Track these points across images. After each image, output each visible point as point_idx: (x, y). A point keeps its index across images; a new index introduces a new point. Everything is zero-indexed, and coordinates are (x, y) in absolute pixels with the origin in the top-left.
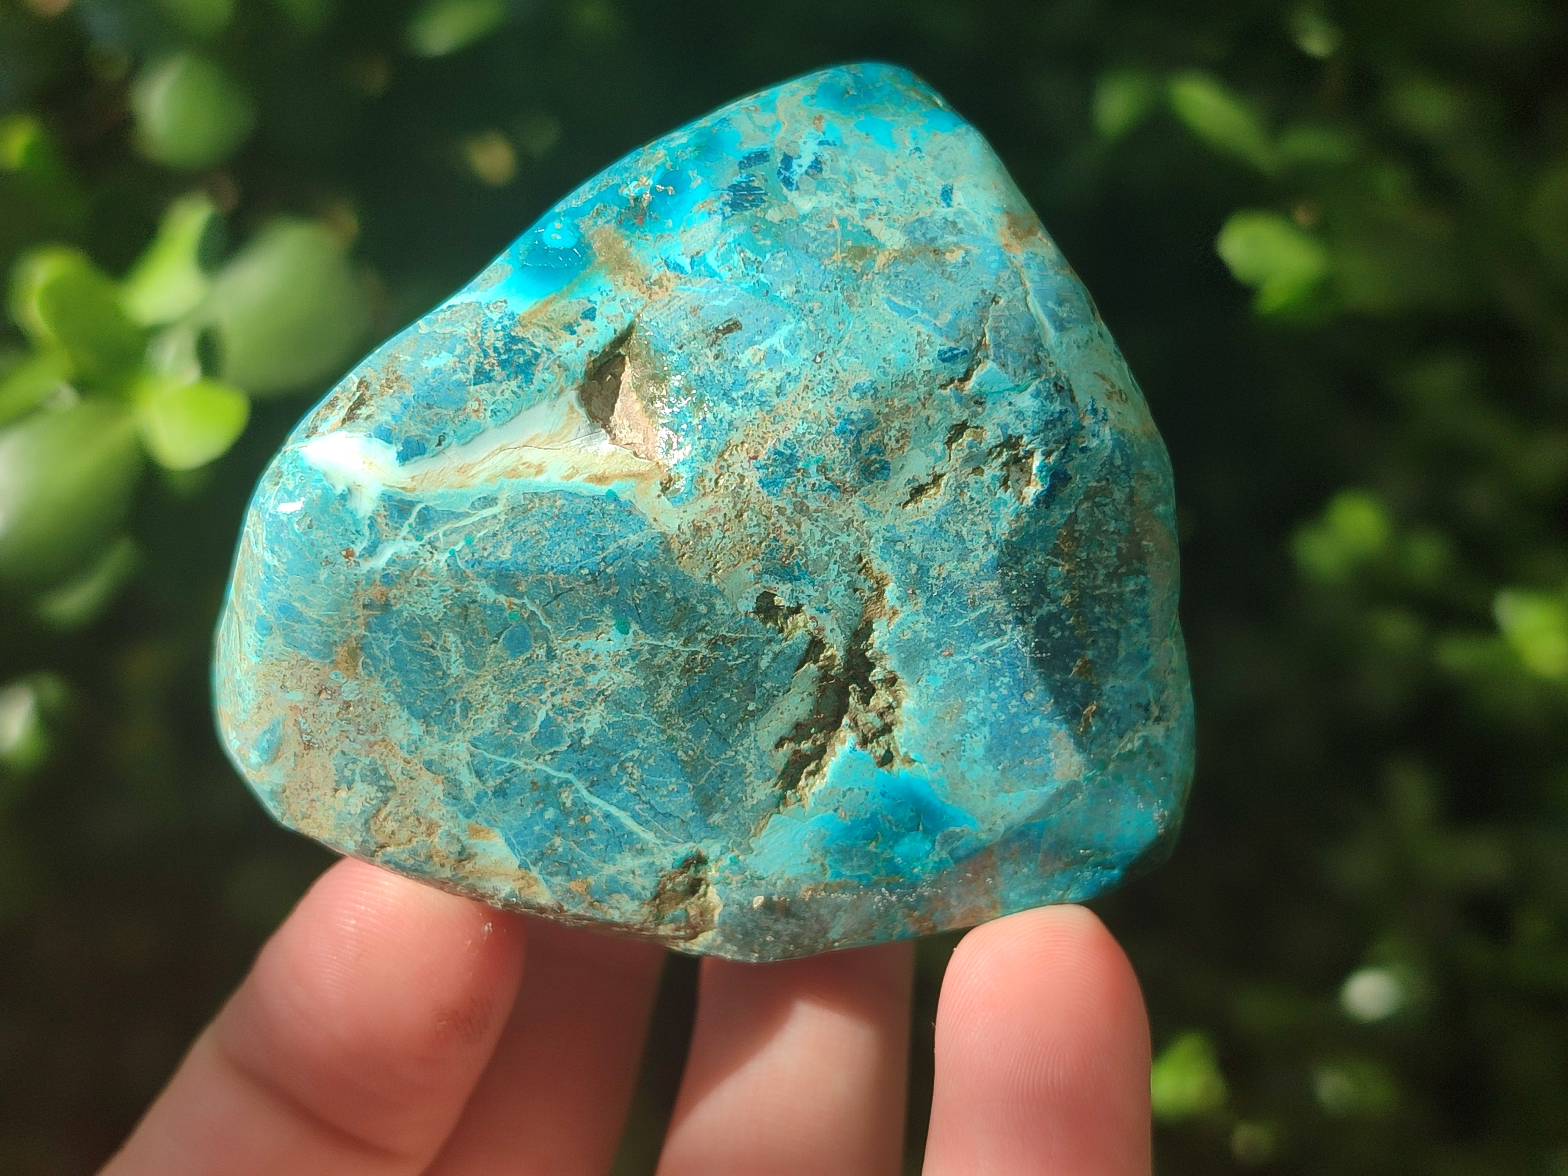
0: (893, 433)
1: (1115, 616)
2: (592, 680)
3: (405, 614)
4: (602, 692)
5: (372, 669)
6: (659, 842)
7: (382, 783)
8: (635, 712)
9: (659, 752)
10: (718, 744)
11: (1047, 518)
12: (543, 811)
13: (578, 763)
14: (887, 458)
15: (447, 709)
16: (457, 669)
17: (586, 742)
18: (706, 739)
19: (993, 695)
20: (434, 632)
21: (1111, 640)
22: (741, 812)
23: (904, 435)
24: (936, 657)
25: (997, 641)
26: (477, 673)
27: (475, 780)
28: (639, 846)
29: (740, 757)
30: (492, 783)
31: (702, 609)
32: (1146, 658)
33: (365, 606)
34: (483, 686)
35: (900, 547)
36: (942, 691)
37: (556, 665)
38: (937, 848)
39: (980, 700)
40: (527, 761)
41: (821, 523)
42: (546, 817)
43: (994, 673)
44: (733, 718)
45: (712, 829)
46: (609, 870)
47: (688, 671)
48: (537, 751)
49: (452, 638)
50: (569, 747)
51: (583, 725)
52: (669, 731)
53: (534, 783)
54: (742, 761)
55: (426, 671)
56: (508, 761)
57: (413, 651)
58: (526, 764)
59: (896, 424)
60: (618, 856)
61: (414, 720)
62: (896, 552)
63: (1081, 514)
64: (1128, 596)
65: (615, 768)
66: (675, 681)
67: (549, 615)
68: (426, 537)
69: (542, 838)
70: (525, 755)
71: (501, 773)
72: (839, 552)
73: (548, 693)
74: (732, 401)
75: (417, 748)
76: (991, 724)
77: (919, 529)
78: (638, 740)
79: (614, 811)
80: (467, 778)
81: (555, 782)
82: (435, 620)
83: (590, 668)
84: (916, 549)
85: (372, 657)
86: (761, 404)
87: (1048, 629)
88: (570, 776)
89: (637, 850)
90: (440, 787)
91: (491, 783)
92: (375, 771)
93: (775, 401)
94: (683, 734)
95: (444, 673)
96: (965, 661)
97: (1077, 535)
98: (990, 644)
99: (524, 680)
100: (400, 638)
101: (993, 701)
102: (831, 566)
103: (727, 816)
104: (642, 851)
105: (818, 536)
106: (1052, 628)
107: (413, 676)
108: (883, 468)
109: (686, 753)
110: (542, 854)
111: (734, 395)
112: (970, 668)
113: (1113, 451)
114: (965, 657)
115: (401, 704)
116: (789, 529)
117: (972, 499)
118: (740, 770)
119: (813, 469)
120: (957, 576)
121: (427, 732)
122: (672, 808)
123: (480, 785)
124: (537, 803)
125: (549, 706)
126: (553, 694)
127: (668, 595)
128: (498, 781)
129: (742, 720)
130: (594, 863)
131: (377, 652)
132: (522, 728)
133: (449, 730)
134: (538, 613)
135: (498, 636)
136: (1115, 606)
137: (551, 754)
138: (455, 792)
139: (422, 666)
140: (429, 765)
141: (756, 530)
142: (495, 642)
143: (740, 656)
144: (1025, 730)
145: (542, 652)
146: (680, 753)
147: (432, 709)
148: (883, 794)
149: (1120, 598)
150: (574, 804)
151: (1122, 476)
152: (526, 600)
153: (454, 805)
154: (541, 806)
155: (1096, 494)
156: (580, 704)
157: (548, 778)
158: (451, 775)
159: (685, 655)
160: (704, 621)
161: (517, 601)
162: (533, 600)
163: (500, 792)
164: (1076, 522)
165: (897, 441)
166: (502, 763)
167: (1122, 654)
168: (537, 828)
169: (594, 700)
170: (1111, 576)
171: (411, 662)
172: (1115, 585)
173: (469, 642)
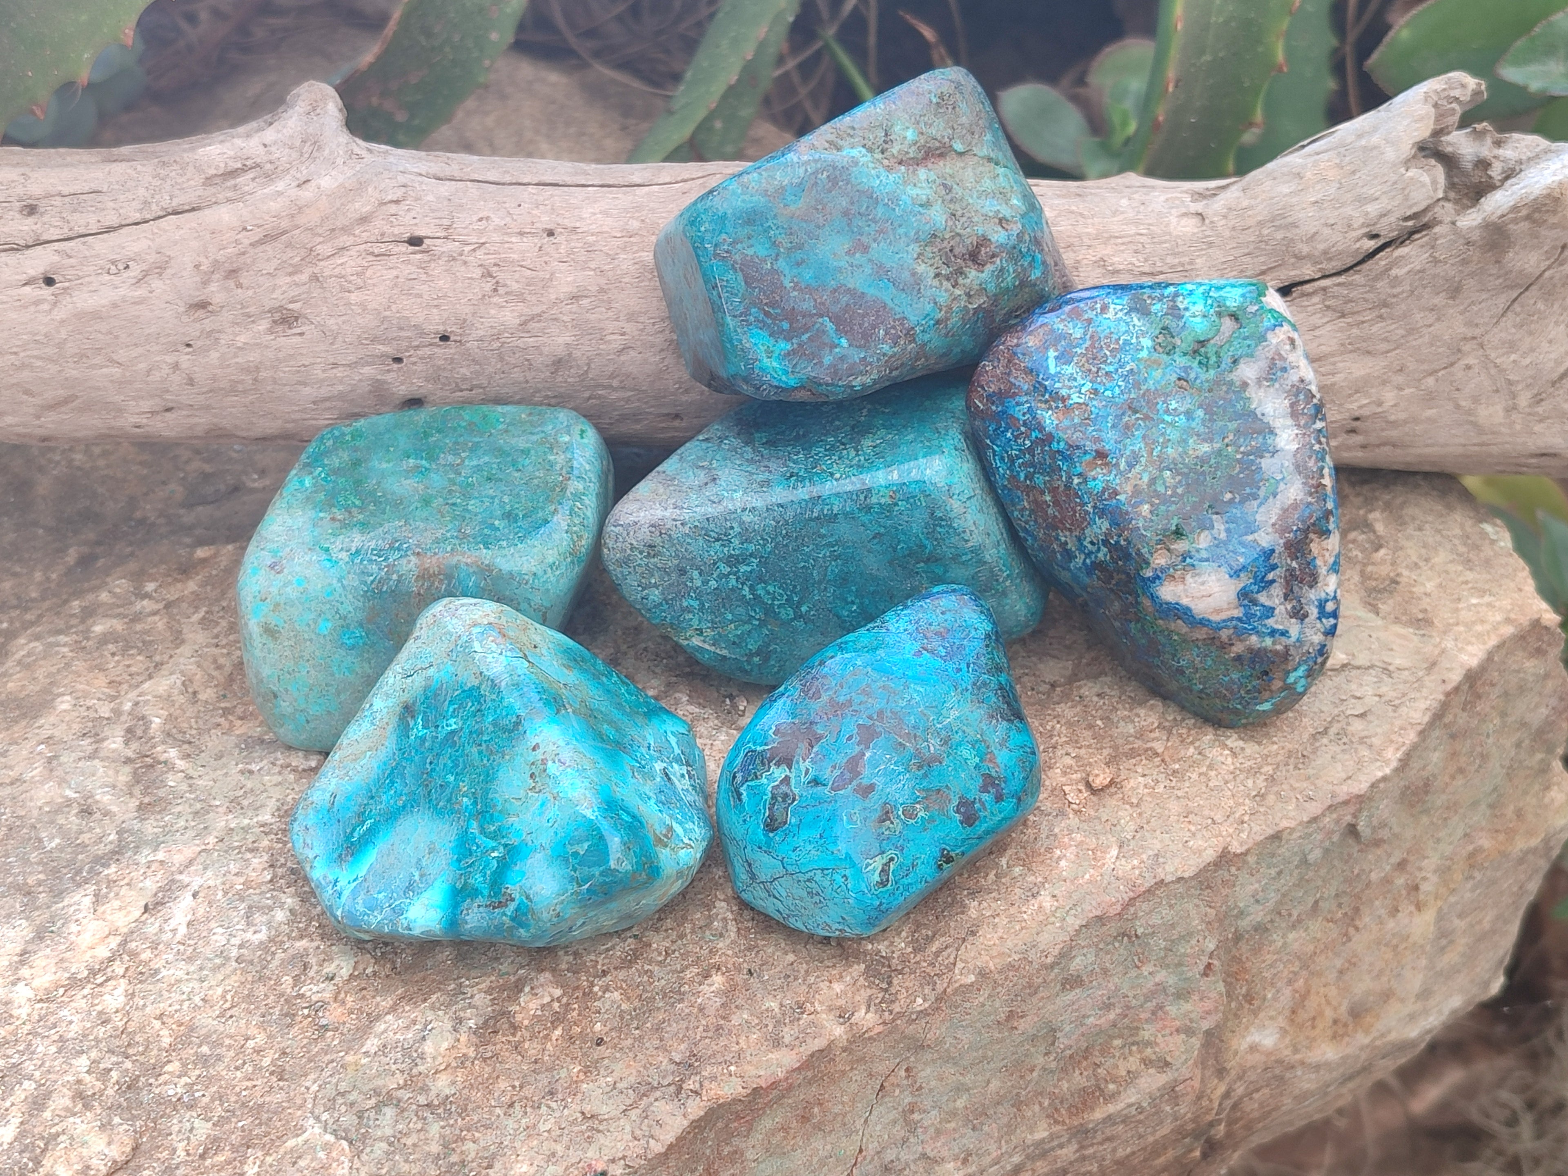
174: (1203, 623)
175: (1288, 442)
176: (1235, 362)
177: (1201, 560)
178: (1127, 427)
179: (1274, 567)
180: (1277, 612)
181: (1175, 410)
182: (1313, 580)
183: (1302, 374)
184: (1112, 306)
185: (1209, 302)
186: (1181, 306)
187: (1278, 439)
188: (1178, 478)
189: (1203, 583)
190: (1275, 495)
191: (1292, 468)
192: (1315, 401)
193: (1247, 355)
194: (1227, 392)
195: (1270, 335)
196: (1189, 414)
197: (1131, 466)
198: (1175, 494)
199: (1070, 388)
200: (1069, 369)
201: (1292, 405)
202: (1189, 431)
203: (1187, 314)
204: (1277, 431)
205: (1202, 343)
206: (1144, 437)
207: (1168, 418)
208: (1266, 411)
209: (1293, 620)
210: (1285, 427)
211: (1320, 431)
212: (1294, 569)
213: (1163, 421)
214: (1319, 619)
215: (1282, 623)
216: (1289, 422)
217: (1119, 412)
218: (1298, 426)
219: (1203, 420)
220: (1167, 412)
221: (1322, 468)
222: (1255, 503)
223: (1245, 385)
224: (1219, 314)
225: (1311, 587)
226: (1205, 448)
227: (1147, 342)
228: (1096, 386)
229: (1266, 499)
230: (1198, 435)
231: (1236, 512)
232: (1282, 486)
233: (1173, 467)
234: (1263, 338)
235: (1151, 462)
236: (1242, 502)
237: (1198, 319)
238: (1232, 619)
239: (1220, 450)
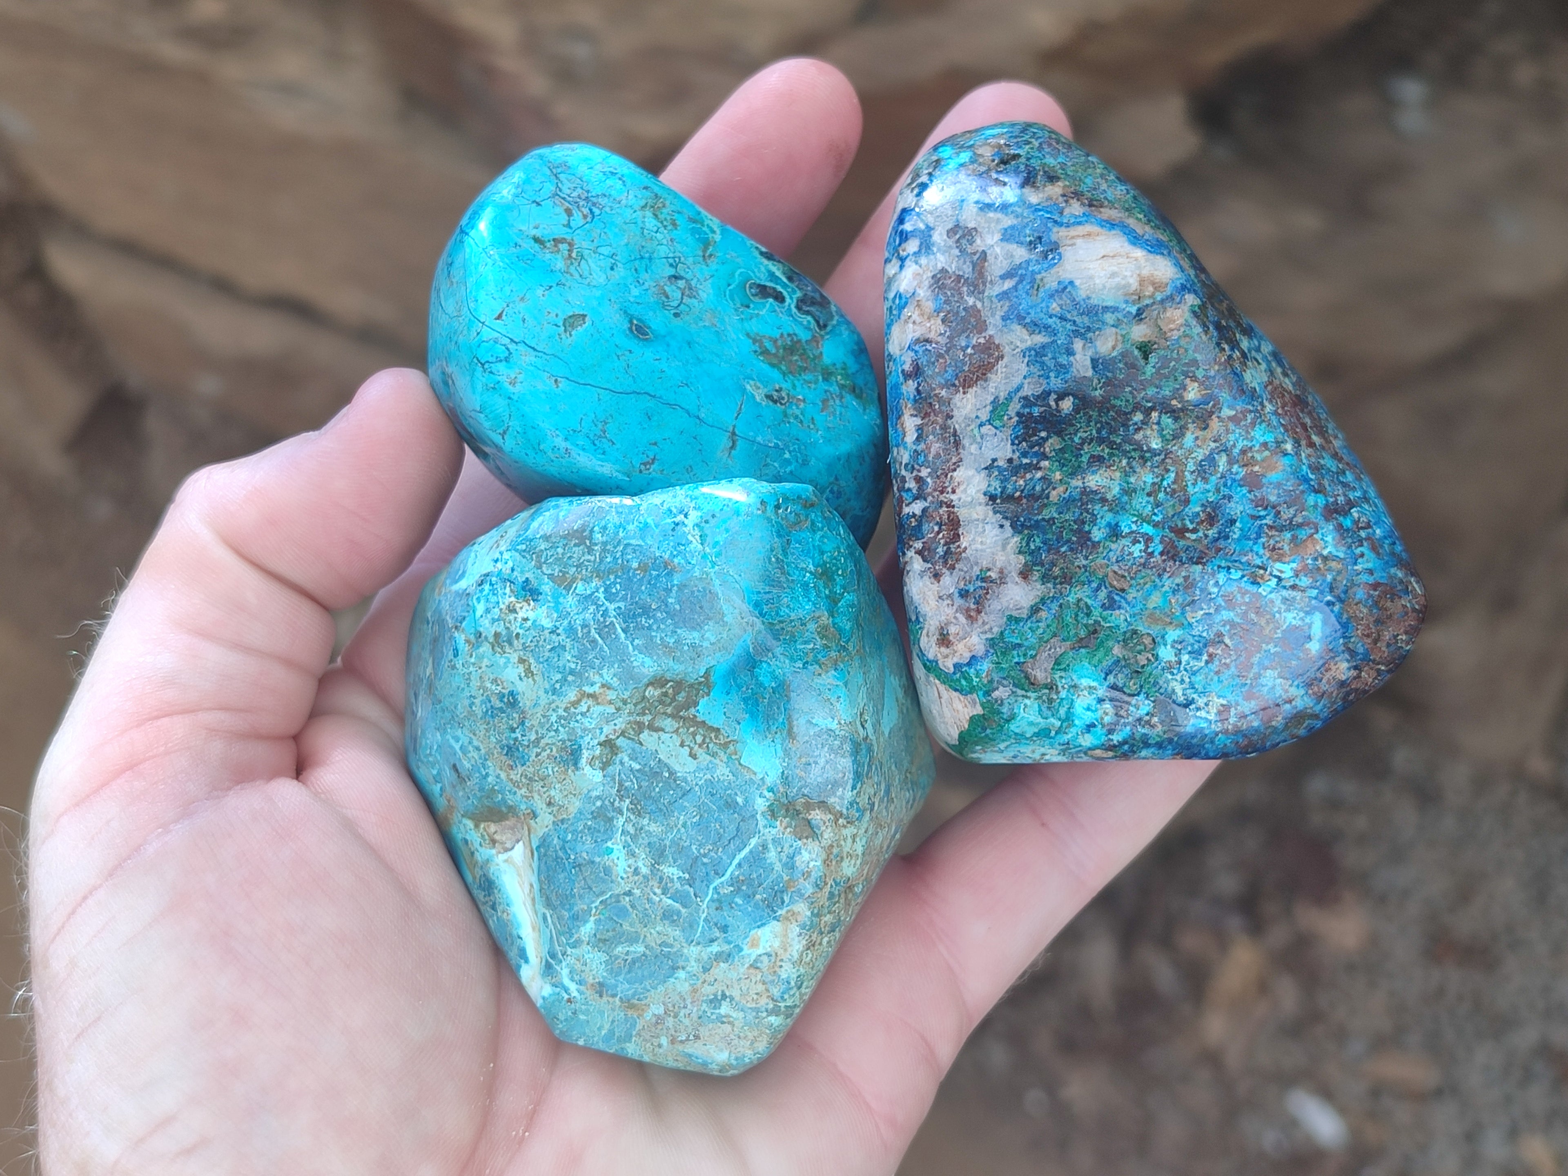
0: (494, 687)
1: (615, 547)
2: (644, 870)
3: (605, 974)
4: (653, 865)
5: (642, 996)
6: (757, 836)
7: (719, 998)
8: (665, 846)
9: (693, 833)
10: (690, 795)
11: (547, 595)
12: (736, 904)
13: (702, 881)
14: (506, 692)
15: (667, 956)
16: (640, 949)
17: (687, 876)
18: (686, 804)
19: (655, 627)
20: (616, 959)
21: (629, 550)
22: (738, 783)
23: (495, 681)
24: (632, 662)
25: (617, 626)
26: (642, 937)
27: (716, 943)
28: (761, 848)
29: (700, 783)
30: (717, 933)
31: (599, 803)
32: (646, 524)
33: (601, 996)
34: (651, 934)
35: (558, 686)
36: (655, 658)
37: (635, 891)
38: (765, 659)
39: (658, 635)
40: (701, 912)
41: (545, 732)
42: (741, 902)
43: (639, 627)
44: (673, 786)
45: (747, 802)
46: (778, 867)
47: (640, 813)
48: (694, 905)
49: (619, 949)
50: (691, 886)
51: (675, 877)
52: (679, 826)
53: (717, 909)
54: (703, 781)
55: (642, 965)
56: (702, 923)
57: (629, 972)
58: (703, 912)
59: (489, 685)
60: (768, 861)
61: (676, 975)
62: (561, 688)
63: (550, 572)
64: (604, 539)
65: (705, 860)
66: (645, 822)
67: (603, 893)
68: (561, 957)
69: (756, 906)
70: (698, 913)
71: (710, 928)
72: (562, 721)
73: (654, 897)
74: (487, 775)
75: (695, 975)
76: (676, 628)
77: (546, 675)
78: (685, 845)
79: (736, 862)
80: (715, 948)
81: (716, 896)
82: (608, 958)
83: (636, 872)
84: (559, 676)
85: (634, 995)
86: (486, 760)
87: (613, 594)
88: (712, 887)
89: (764, 849)
90: (722, 964)
91: (718, 935)
92: (711, 1001)
93: (483, 751)
94: (682, 817)
95: (643, 955)
96: (632, 645)
97: (561, 574)
98: (619, 630)
99: (646, 909)
100: (621, 978)
101: (659, 627)
102: (571, 726)
103: (739, 793)
104: (765, 847)
105: (553, 733)
106: (614, 590)
107: (646, 973)
108: (512, 695)
109: (695, 816)
110: (768, 906)
111: (484, 773)
112: (636, 642)
113: (517, 550)
114: (630, 645)
115: (665, 982)
116: (549, 751)
117: (531, 641)
118: (709, 783)
119: (513, 735)
120: (575, 652)
121: (683, 968)
122: (732, 827)
123: (719, 941)
124: (732, 908)
125: (662, 896)
126: (655, 894)
127: (589, 823)
128: (716, 929)
129: (675, 781)
130: (773, 876)
131: (630, 992)
132: (679, 913)
133: (682, 956)
134: (601, 899)
135: (617, 923)
136: (608, 547)
137: (696, 896)
138: (725, 956)
139: (639, 968)
140: (706, 970)
141: (550, 769)
142: (621, 925)
143: (631, 781)
144: (678, 607)
145: (627, 899)
146: (694, 820)
147: (667, 964)
148: (728, 693)
149: (605, 544)
150: (732, 885)
151: (532, 543)
152: (593, 905)
153: (734, 957)
154: (733, 905)
155: (539, 562)
156: (661, 879)
157: (712, 900)
158: (713, 957)
159: (629, 814)
160: (607, 802)
161: (594, 910)
162: (593, 902)
163: (724, 929)
164: (553, 574)
165: (498, 685)
166: (703, 927)
167: (641, 542)
168: (750, 909)
169: (658, 870)
170: (590, 551)
171: (636, 973)
172: (596, 548)
173: (622, 940)
174: (1111, 225)
175: (969, 480)
176: (1035, 610)
177: (1115, 309)
178: (1211, 520)
179: (1004, 296)
180: (997, 237)
181: (1135, 542)
182: (939, 281)
183: (935, 587)
184: (1212, 717)
185: (1062, 712)
186: (1107, 706)
187: (983, 486)
188: (1139, 436)
189: (1113, 275)
190: (995, 402)
191: (966, 442)
192: (918, 545)
193: (1017, 620)
194: (1053, 564)
195: (980, 650)
196: (1115, 533)
197: (1211, 459)
198: (1147, 412)
199: (1294, 587)
200: (1291, 618)
201: (957, 537)
202: (1116, 507)
203: (1101, 692)
204: (983, 499)
205: (1081, 643)
206: (1187, 502)
207: (1147, 529)
208: (997, 531)
209: (971, 225)
210: (971, 504)
211: (916, 498)
212: (971, 293)
213: (1156, 525)
214: (929, 228)
215: (989, 221)
216: (962, 513)
217: (1222, 544)
218: (950, 505)
219: (1094, 522)
220: (1148, 539)
221: (919, 439)
222: (1027, 391)
223: (1025, 574)
224: (1051, 687)
225: (943, 271)
226: (1095, 480)
227: (1166, 653)
228: (1253, 589)
229: (1009, 398)
230: (1104, 500)
231: (1056, 383)
232: (984, 416)
233: (1144, 455)
234: (992, 643)
235: (1180, 464)
236: (1046, 394)
237: (1085, 682)
238: (1068, 226)
239: (1073, 474)
